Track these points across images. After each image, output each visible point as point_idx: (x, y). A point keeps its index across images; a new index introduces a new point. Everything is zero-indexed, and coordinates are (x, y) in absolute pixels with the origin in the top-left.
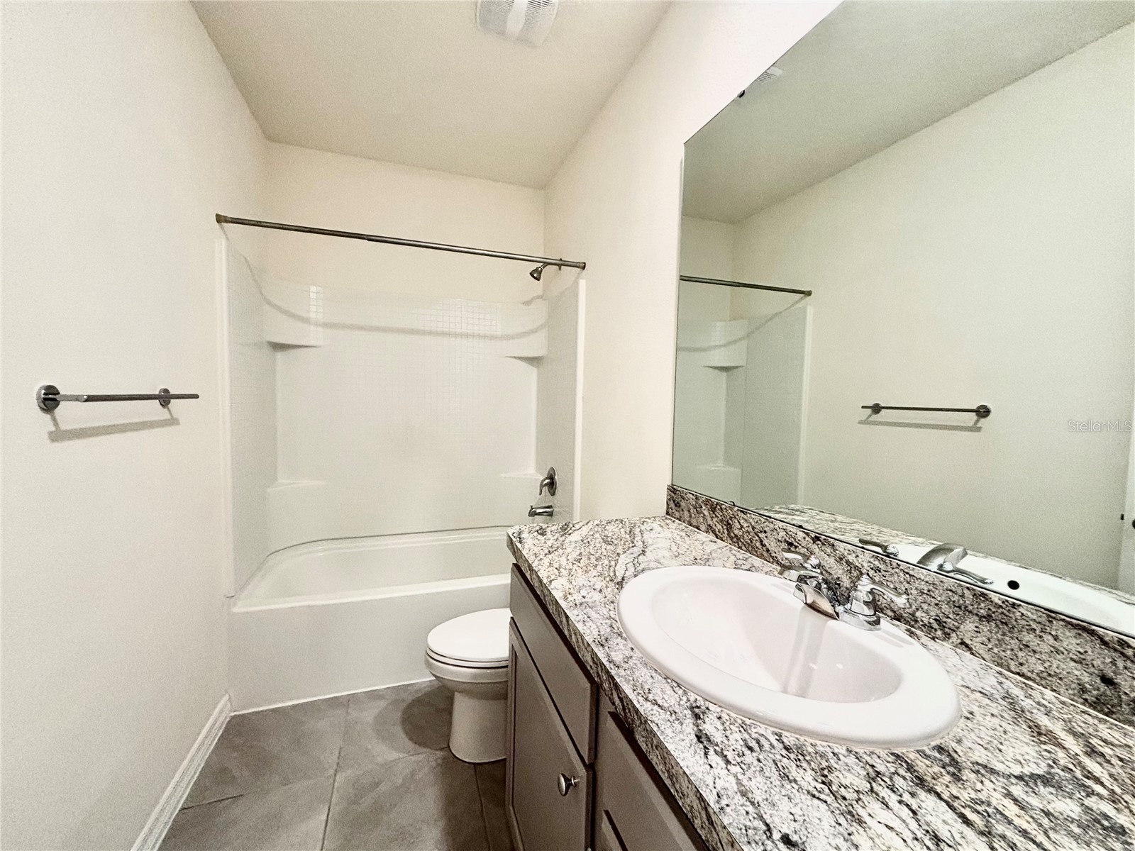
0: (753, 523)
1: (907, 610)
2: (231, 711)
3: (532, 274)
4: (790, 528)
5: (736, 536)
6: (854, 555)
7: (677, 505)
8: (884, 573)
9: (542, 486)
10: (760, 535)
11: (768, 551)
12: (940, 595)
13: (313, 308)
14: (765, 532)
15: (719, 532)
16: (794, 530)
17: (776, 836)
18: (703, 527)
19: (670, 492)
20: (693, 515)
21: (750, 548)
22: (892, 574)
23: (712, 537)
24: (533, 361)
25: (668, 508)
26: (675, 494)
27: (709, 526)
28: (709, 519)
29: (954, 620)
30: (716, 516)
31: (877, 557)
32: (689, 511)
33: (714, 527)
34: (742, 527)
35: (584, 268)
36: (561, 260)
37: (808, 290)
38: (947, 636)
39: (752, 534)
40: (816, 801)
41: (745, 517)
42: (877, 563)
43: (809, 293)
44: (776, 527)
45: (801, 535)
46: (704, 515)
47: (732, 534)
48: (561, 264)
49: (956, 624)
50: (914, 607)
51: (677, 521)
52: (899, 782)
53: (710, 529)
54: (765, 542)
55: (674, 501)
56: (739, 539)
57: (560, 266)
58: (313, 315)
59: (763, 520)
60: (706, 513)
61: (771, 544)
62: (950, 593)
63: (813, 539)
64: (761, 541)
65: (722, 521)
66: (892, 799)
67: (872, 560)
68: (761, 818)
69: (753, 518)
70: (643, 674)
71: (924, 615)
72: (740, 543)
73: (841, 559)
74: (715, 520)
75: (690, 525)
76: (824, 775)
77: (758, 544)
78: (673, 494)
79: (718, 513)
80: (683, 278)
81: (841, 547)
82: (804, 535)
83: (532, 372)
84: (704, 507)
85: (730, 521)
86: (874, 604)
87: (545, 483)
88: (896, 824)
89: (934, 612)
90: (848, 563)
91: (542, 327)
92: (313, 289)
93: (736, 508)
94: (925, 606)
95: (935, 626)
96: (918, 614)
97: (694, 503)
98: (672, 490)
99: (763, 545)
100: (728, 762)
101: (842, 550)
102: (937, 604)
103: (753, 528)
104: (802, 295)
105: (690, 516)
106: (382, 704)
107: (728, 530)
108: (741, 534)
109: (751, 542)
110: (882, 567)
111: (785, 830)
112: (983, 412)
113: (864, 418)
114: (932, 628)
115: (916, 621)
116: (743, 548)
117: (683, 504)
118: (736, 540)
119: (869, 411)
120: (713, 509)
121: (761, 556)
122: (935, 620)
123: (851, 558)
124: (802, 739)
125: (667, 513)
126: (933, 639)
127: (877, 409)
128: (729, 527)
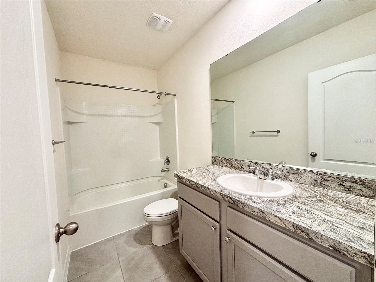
0: (239, 163)
1: (278, 176)
2: (71, 250)
3: (157, 97)
4: (249, 162)
5: (234, 166)
6: (265, 166)
7: (215, 161)
8: (273, 169)
9: (165, 162)
10: (241, 165)
11: (243, 169)
12: (285, 171)
13: (84, 110)
14: (242, 164)
15: (229, 166)
16: (250, 162)
17: (275, 211)
18: (224, 166)
19: (213, 158)
20: (221, 163)
21: (239, 169)
22: (274, 169)
23: (227, 168)
24: (157, 124)
25: (212, 163)
26: (214, 158)
27: (226, 165)
28: (225, 163)
29: (288, 175)
30: (228, 162)
31: (271, 166)
32: (219, 162)
33: (227, 165)
34: (235, 164)
35: (176, 96)
36: (166, 93)
37: (234, 101)
38: (287, 179)
39: (239, 165)
40: (279, 206)
41: (236, 161)
42: (271, 167)
43: (234, 102)
44: (245, 163)
45: (252, 163)
46: (224, 163)
47: (233, 166)
48: (166, 94)
49: (288, 176)
50: (279, 175)
51: (216, 165)
52: (289, 201)
53: (226, 166)
54: (242, 167)
55: (214, 160)
56: (235, 167)
57: (166, 95)
58: (85, 112)
59: (241, 161)
60: (225, 162)
61: (244, 167)
62: (287, 170)
63: (255, 164)
64: (241, 167)
65: (229, 163)
66: (290, 203)
67: (270, 166)
68: (271, 209)
69: (238, 162)
70: (235, 195)
71: (282, 176)
72: (235, 168)
73: (262, 167)
74: (227, 163)
75: (220, 166)
76: (277, 202)
77: (240, 168)
78: (214, 159)
79: (228, 161)
80: (212, 100)
81: (262, 165)
82: (253, 163)
83: (157, 127)
84: (224, 161)
85: (232, 163)
86: (272, 175)
87: (166, 161)
88: (292, 206)
89: (284, 175)
90: (264, 168)
91: (160, 113)
92: (84, 103)
93: (233, 160)
94: (282, 174)
95: (284, 178)
96: (281, 176)
97: (221, 160)
98: (213, 157)
99: (242, 168)
100: (261, 204)
101: (263, 165)
102: (284, 173)
103: (239, 164)
104: (232, 102)
105: (220, 164)
106: (125, 237)
107: (231, 165)
108: (235, 166)
109: (238, 167)
110: (272, 167)
111: (276, 210)
112: (278, 132)
113: (251, 135)
114: (283, 178)
115: (280, 178)
116: (236, 169)
117: (217, 161)
118: (234, 168)
119: (252, 133)
120: (227, 161)
121: (242, 170)
122: (284, 176)
123: (265, 167)
124: (271, 199)
125: (212, 164)
126: (284, 180)
127: (254, 132)
128: (232, 164)
